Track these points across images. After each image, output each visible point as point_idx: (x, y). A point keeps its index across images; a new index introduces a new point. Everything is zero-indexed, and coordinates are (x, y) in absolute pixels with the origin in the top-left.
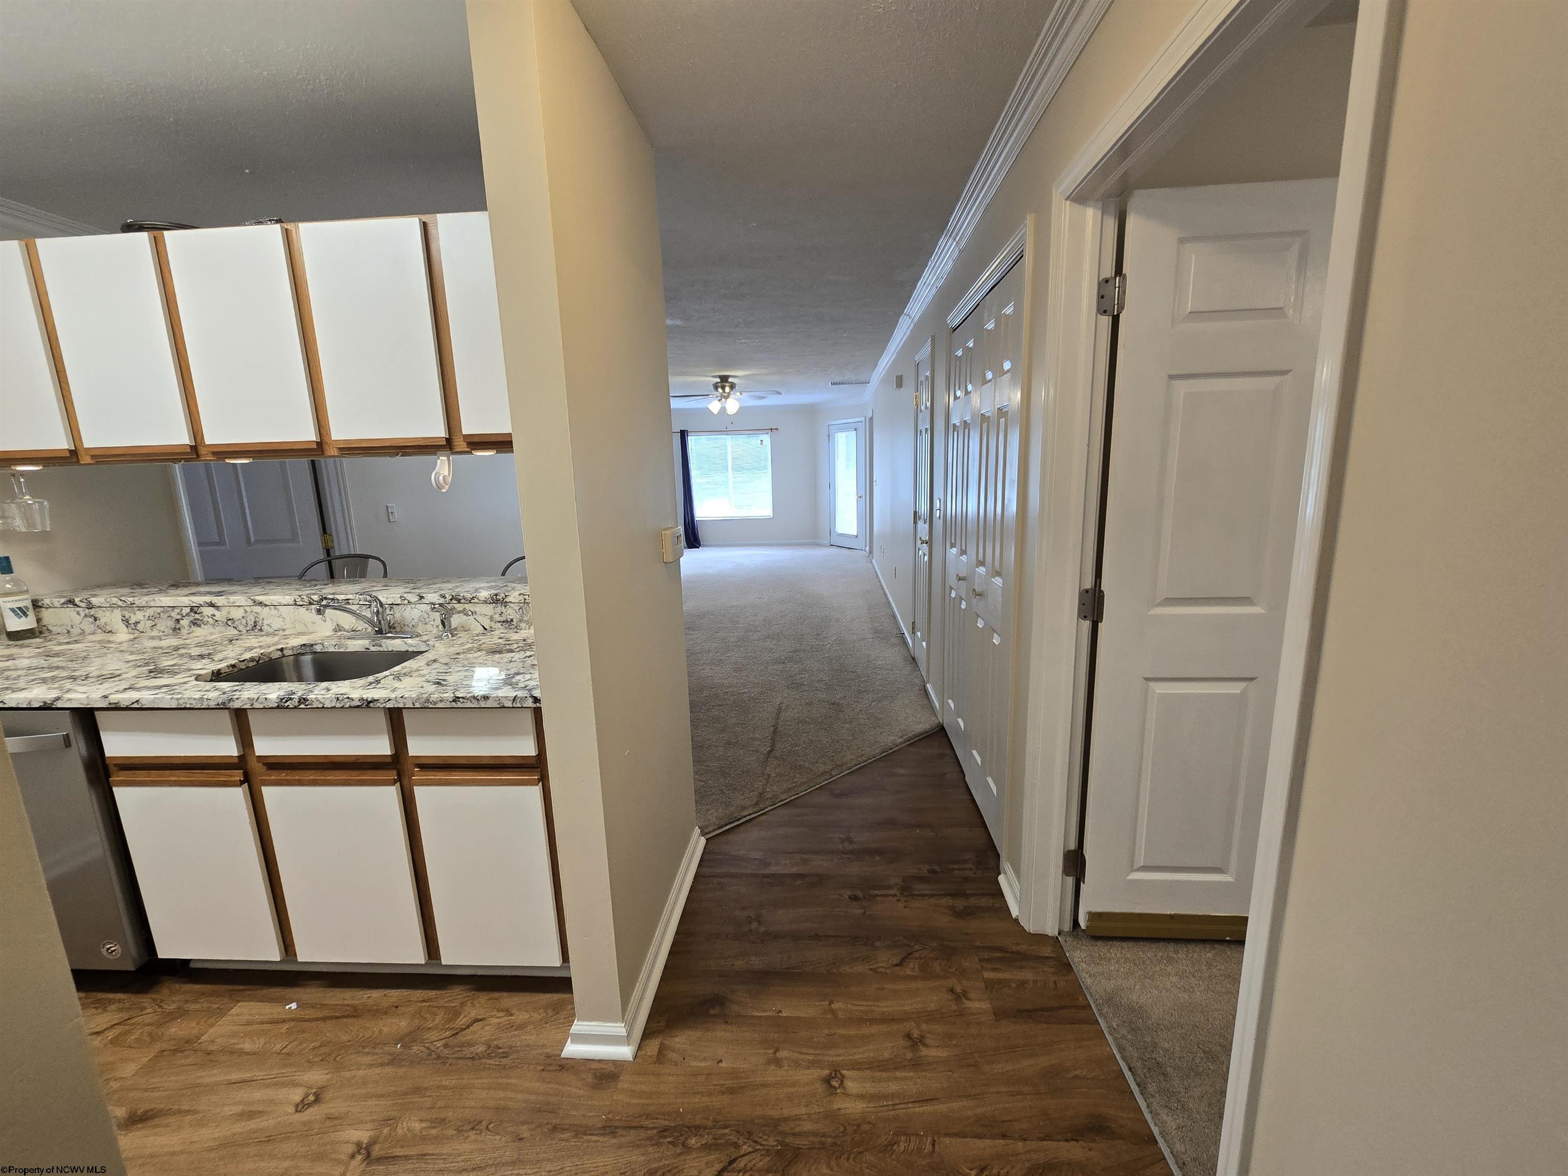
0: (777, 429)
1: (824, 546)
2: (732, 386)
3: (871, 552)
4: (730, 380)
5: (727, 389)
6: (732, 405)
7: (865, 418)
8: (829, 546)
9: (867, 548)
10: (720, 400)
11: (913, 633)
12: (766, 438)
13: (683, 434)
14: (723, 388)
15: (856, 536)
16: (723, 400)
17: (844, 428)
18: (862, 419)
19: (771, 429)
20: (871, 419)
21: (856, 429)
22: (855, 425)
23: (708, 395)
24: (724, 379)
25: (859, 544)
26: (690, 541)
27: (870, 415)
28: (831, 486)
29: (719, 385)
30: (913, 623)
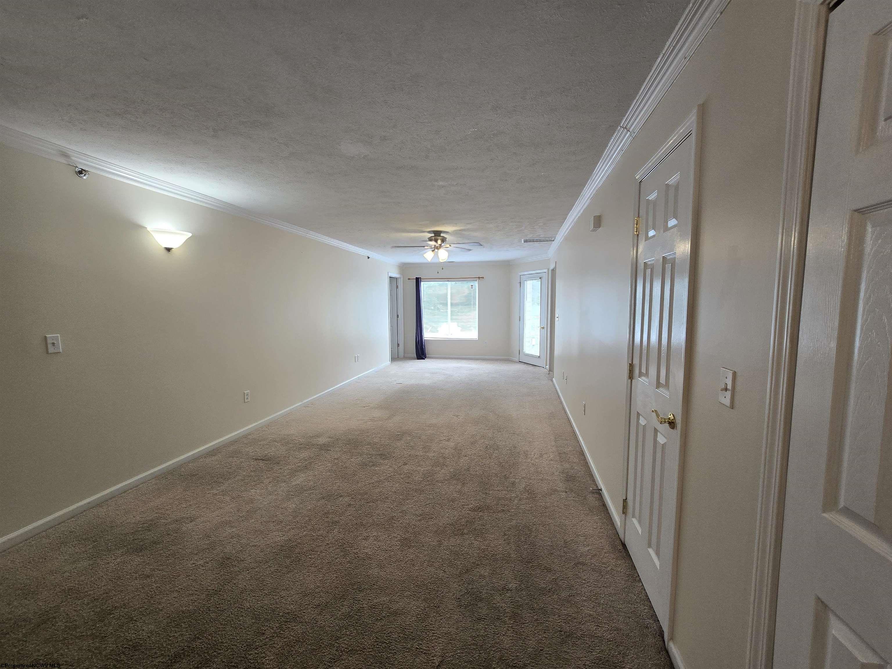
0: (483, 278)
1: (515, 362)
2: (444, 240)
3: (551, 370)
4: (442, 235)
5: (439, 242)
6: (443, 255)
7: (548, 270)
8: (517, 362)
9: (548, 367)
10: (433, 251)
11: (623, 513)
12: (476, 284)
13: (418, 281)
14: (436, 241)
15: (539, 357)
16: (436, 250)
17: (532, 277)
18: (546, 270)
19: (479, 278)
20: (553, 270)
21: (540, 278)
22: (540, 275)
23: (424, 247)
24: (437, 234)
25: (541, 363)
26: (419, 353)
27: (552, 267)
28: (521, 319)
29: (433, 238)
30: (625, 501)
